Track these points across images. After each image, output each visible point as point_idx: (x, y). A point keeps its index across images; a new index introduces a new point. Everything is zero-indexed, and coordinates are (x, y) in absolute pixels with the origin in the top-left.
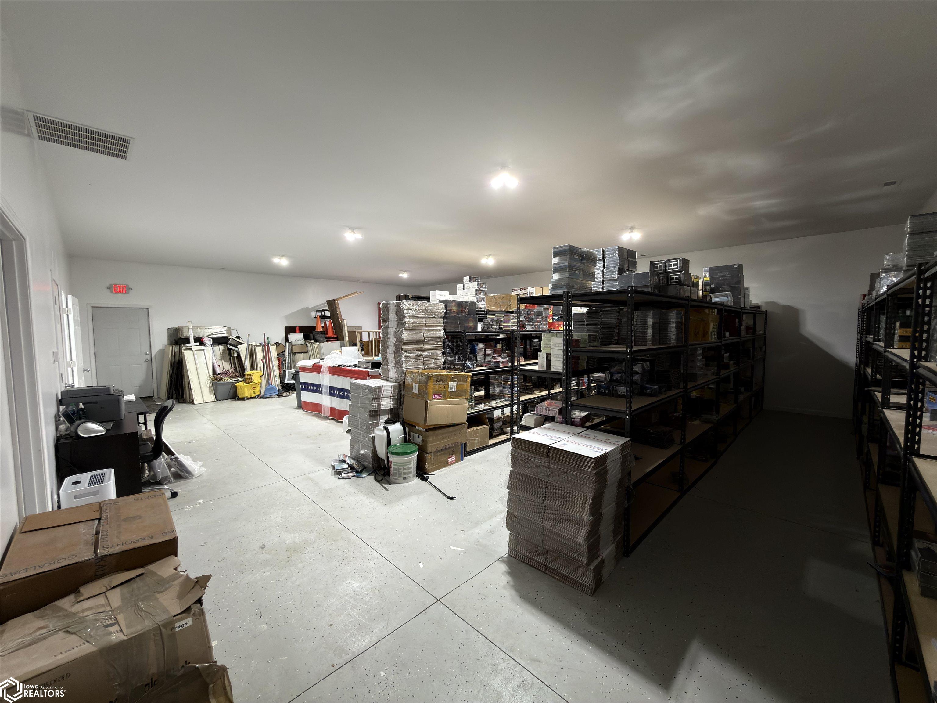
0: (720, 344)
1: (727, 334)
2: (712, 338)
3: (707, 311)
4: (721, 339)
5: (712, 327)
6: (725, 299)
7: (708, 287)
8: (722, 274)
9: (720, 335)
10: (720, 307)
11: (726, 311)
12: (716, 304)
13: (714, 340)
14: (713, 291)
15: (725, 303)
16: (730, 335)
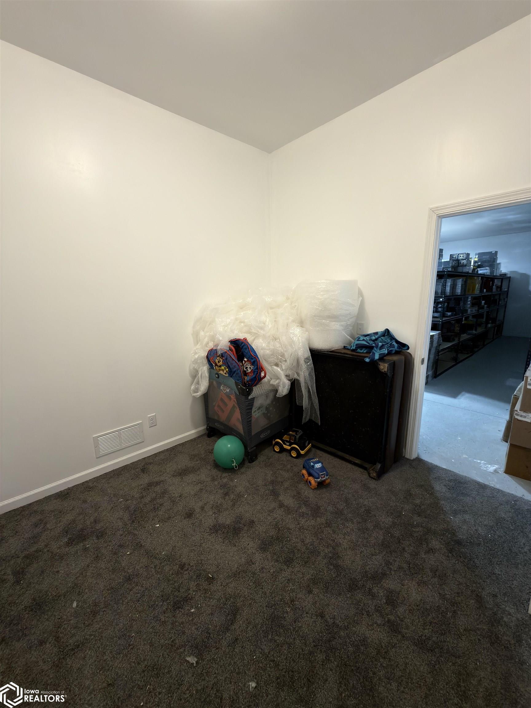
0: (480, 295)
1: (485, 290)
2: (477, 292)
3: (476, 278)
4: (481, 293)
5: (477, 286)
6: (486, 271)
7: (476, 264)
8: (485, 257)
9: (481, 291)
10: (483, 276)
11: (486, 277)
12: (481, 274)
13: (478, 293)
14: (479, 266)
15: (486, 274)
16: (486, 291)
